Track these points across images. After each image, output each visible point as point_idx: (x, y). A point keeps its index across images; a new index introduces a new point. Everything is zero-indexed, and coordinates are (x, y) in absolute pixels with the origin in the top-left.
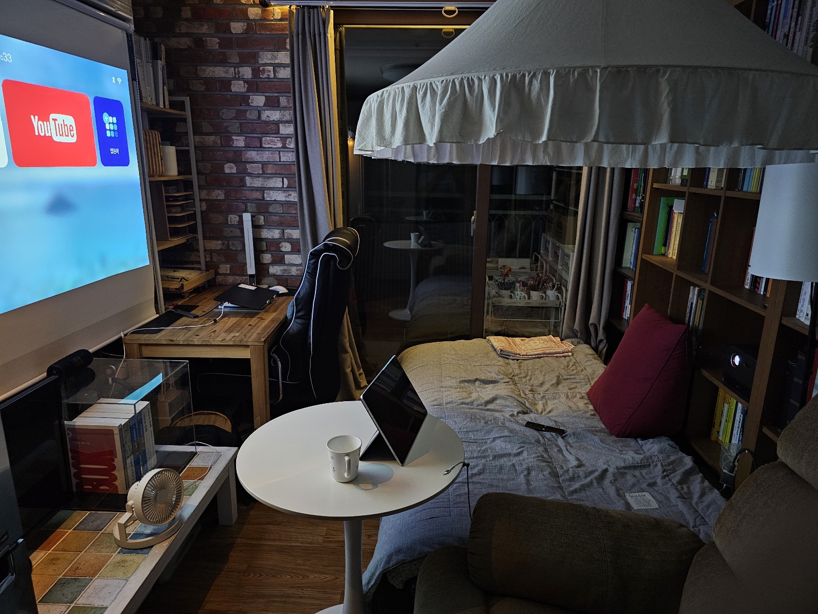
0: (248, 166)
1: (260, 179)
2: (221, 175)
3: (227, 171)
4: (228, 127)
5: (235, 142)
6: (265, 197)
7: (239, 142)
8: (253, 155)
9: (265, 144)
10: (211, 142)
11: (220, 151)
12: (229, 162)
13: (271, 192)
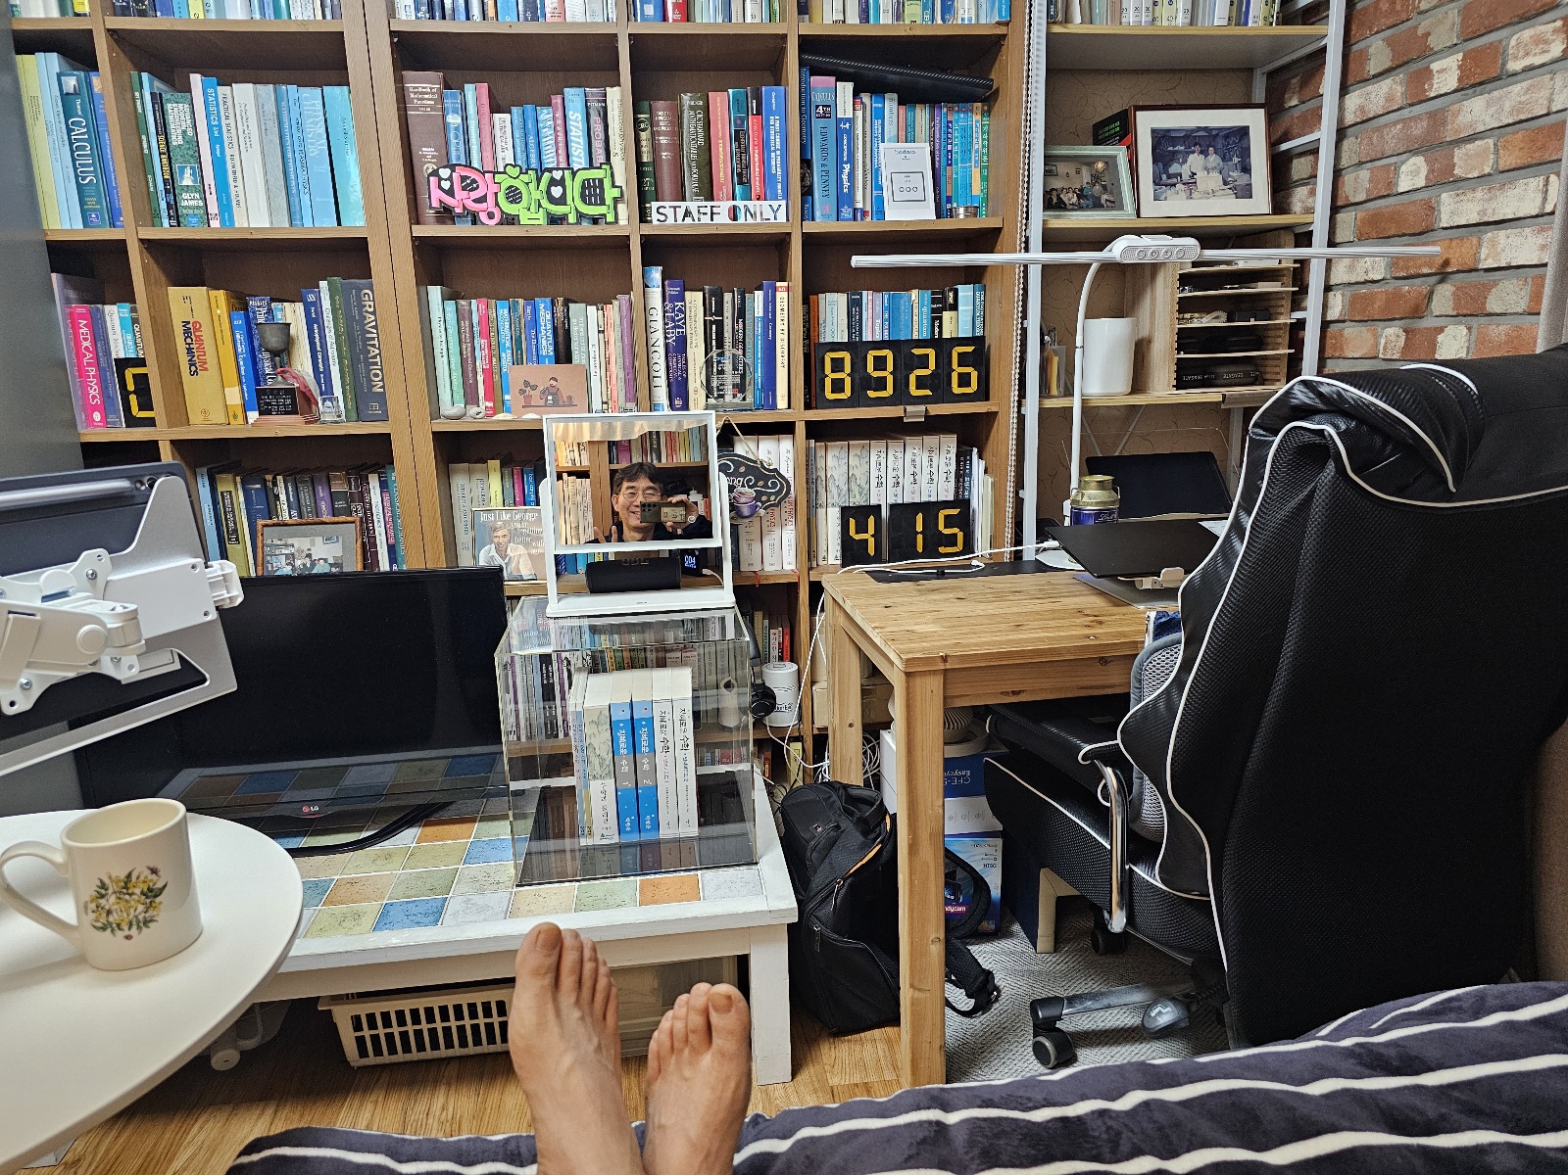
0: (1459, 153)
1: (1479, 194)
2: (1391, 201)
3: (1404, 185)
4: (1428, 34)
5: (1435, 81)
6: (1483, 256)
7: (1446, 73)
8: (1478, 112)
9: (1516, 58)
10: (1382, 102)
11: (1395, 123)
12: (1413, 152)
13: (1501, 235)
